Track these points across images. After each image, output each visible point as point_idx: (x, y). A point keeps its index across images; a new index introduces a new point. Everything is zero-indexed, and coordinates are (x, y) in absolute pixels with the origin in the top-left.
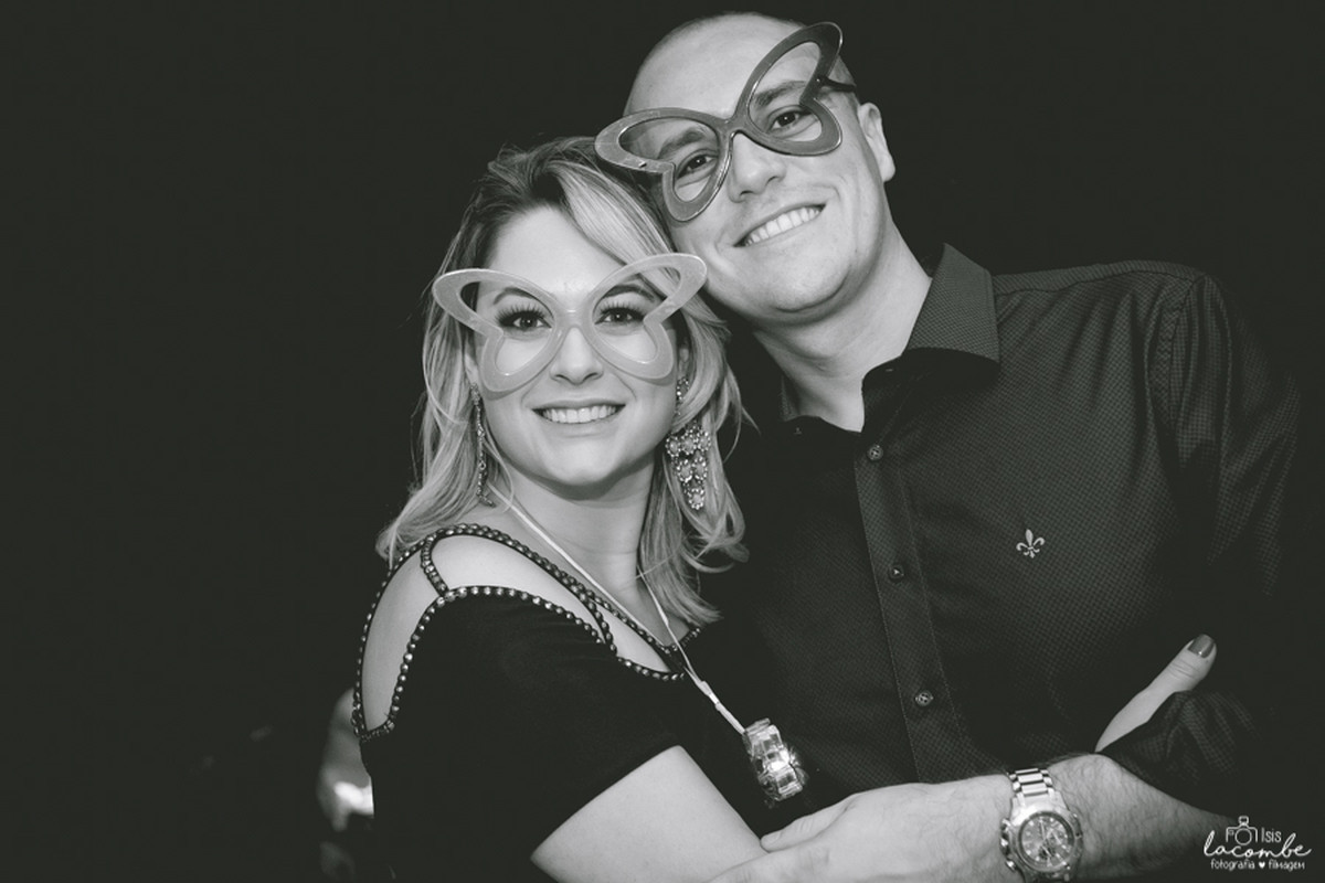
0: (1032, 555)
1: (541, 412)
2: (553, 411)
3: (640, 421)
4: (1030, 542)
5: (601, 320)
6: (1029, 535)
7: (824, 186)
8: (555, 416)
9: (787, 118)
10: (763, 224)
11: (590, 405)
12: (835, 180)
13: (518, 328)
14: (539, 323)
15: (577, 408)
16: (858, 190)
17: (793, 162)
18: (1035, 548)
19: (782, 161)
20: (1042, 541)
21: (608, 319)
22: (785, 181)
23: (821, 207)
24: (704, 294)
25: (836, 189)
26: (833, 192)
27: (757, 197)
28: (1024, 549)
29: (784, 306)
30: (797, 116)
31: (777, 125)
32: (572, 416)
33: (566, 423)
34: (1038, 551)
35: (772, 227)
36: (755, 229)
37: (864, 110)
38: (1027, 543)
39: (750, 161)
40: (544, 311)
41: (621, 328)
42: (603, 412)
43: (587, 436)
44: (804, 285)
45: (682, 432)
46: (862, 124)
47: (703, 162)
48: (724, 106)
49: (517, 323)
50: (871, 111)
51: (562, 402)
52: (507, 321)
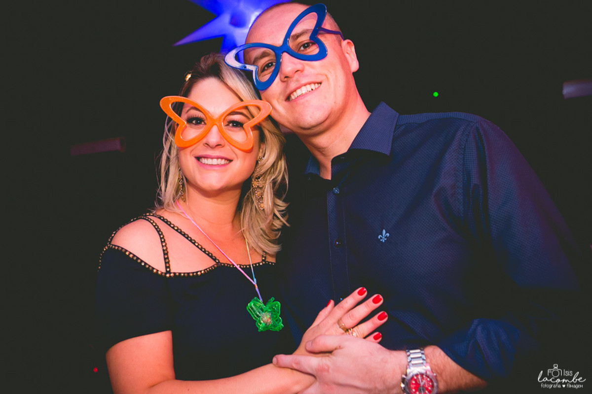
0: (384, 241)
1: (198, 158)
2: (203, 159)
3: (238, 169)
4: (384, 236)
5: (228, 125)
6: (384, 231)
7: (321, 74)
8: (204, 161)
9: (306, 46)
10: (295, 90)
11: (218, 158)
12: (326, 72)
13: (194, 124)
14: (203, 123)
15: (212, 158)
16: (336, 76)
17: (308, 65)
18: (385, 238)
19: (302, 64)
20: (388, 234)
21: (231, 125)
22: (303, 73)
23: (320, 83)
24: (270, 118)
25: (326, 75)
26: (325, 77)
27: (291, 79)
28: (381, 238)
29: (303, 126)
30: (311, 44)
31: (302, 48)
32: (209, 161)
33: (207, 164)
34: (386, 239)
35: (299, 92)
36: (292, 93)
37: (344, 43)
38: (382, 235)
39: (289, 63)
40: (205, 118)
41: (235, 129)
42: (223, 162)
43: (214, 170)
44: (311, 117)
45: (259, 178)
46: (343, 48)
47: (272, 65)
48: (279, 41)
49: (194, 122)
50: (348, 43)
51: (206, 155)
52: (190, 120)
